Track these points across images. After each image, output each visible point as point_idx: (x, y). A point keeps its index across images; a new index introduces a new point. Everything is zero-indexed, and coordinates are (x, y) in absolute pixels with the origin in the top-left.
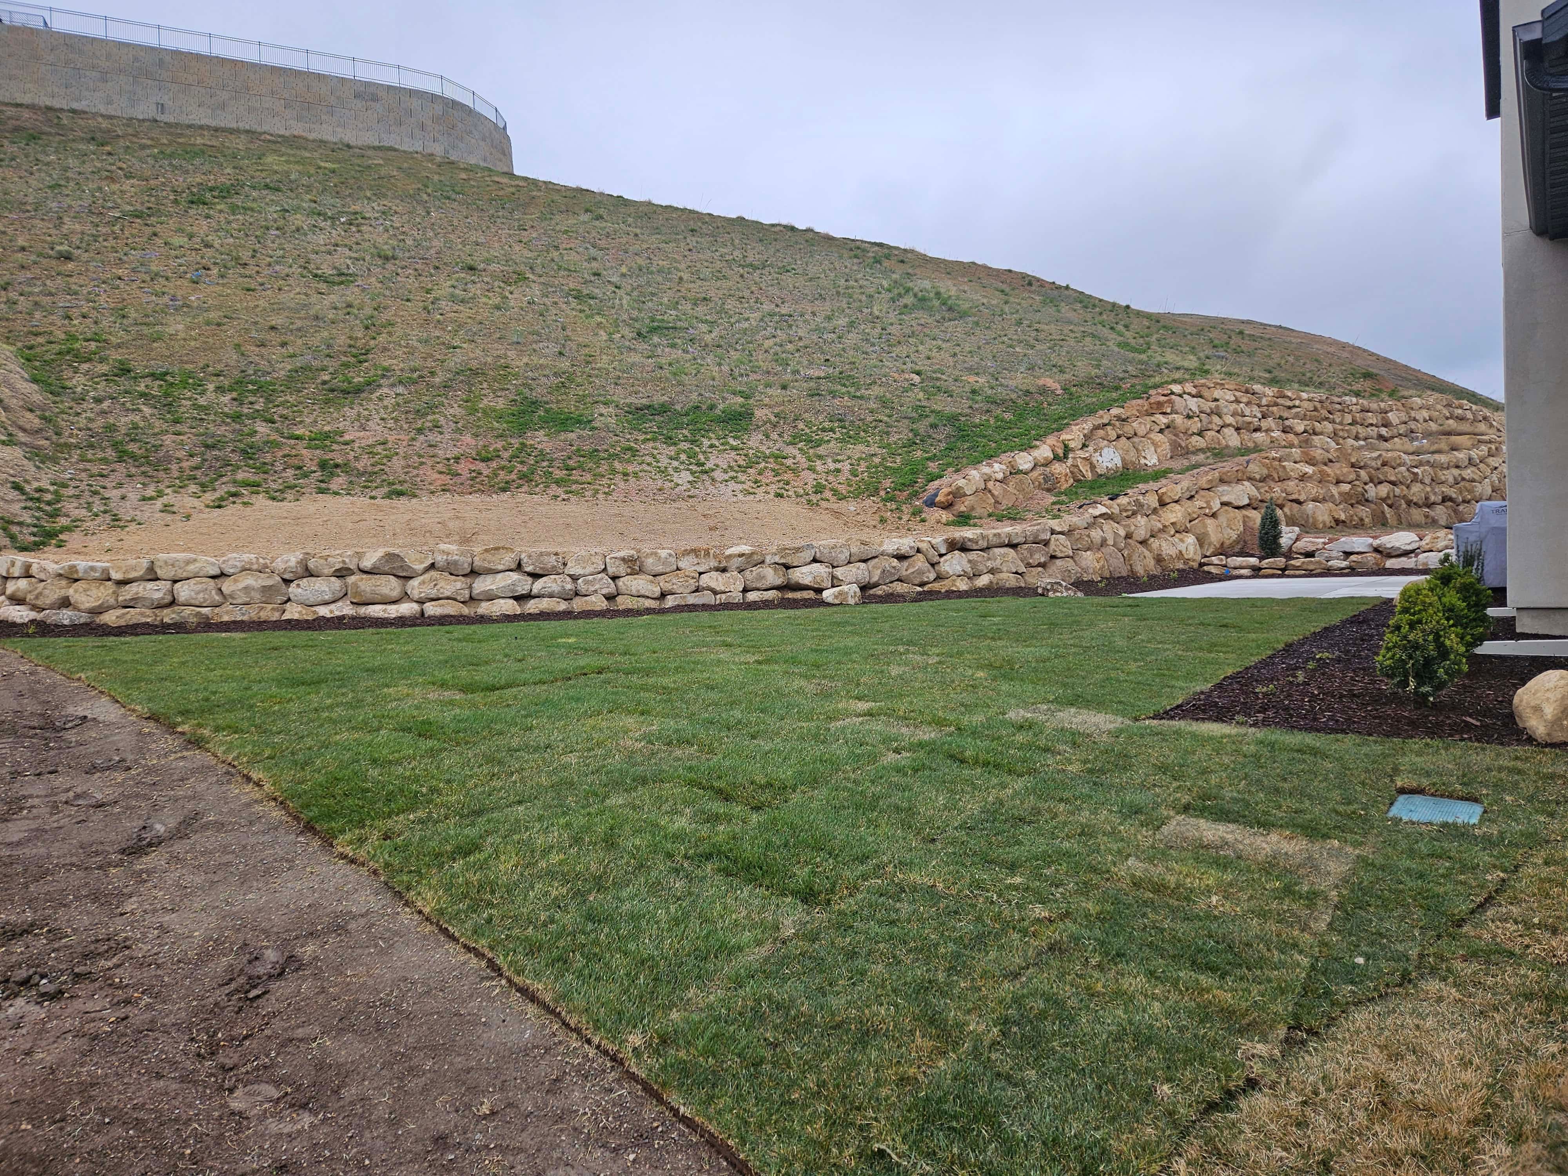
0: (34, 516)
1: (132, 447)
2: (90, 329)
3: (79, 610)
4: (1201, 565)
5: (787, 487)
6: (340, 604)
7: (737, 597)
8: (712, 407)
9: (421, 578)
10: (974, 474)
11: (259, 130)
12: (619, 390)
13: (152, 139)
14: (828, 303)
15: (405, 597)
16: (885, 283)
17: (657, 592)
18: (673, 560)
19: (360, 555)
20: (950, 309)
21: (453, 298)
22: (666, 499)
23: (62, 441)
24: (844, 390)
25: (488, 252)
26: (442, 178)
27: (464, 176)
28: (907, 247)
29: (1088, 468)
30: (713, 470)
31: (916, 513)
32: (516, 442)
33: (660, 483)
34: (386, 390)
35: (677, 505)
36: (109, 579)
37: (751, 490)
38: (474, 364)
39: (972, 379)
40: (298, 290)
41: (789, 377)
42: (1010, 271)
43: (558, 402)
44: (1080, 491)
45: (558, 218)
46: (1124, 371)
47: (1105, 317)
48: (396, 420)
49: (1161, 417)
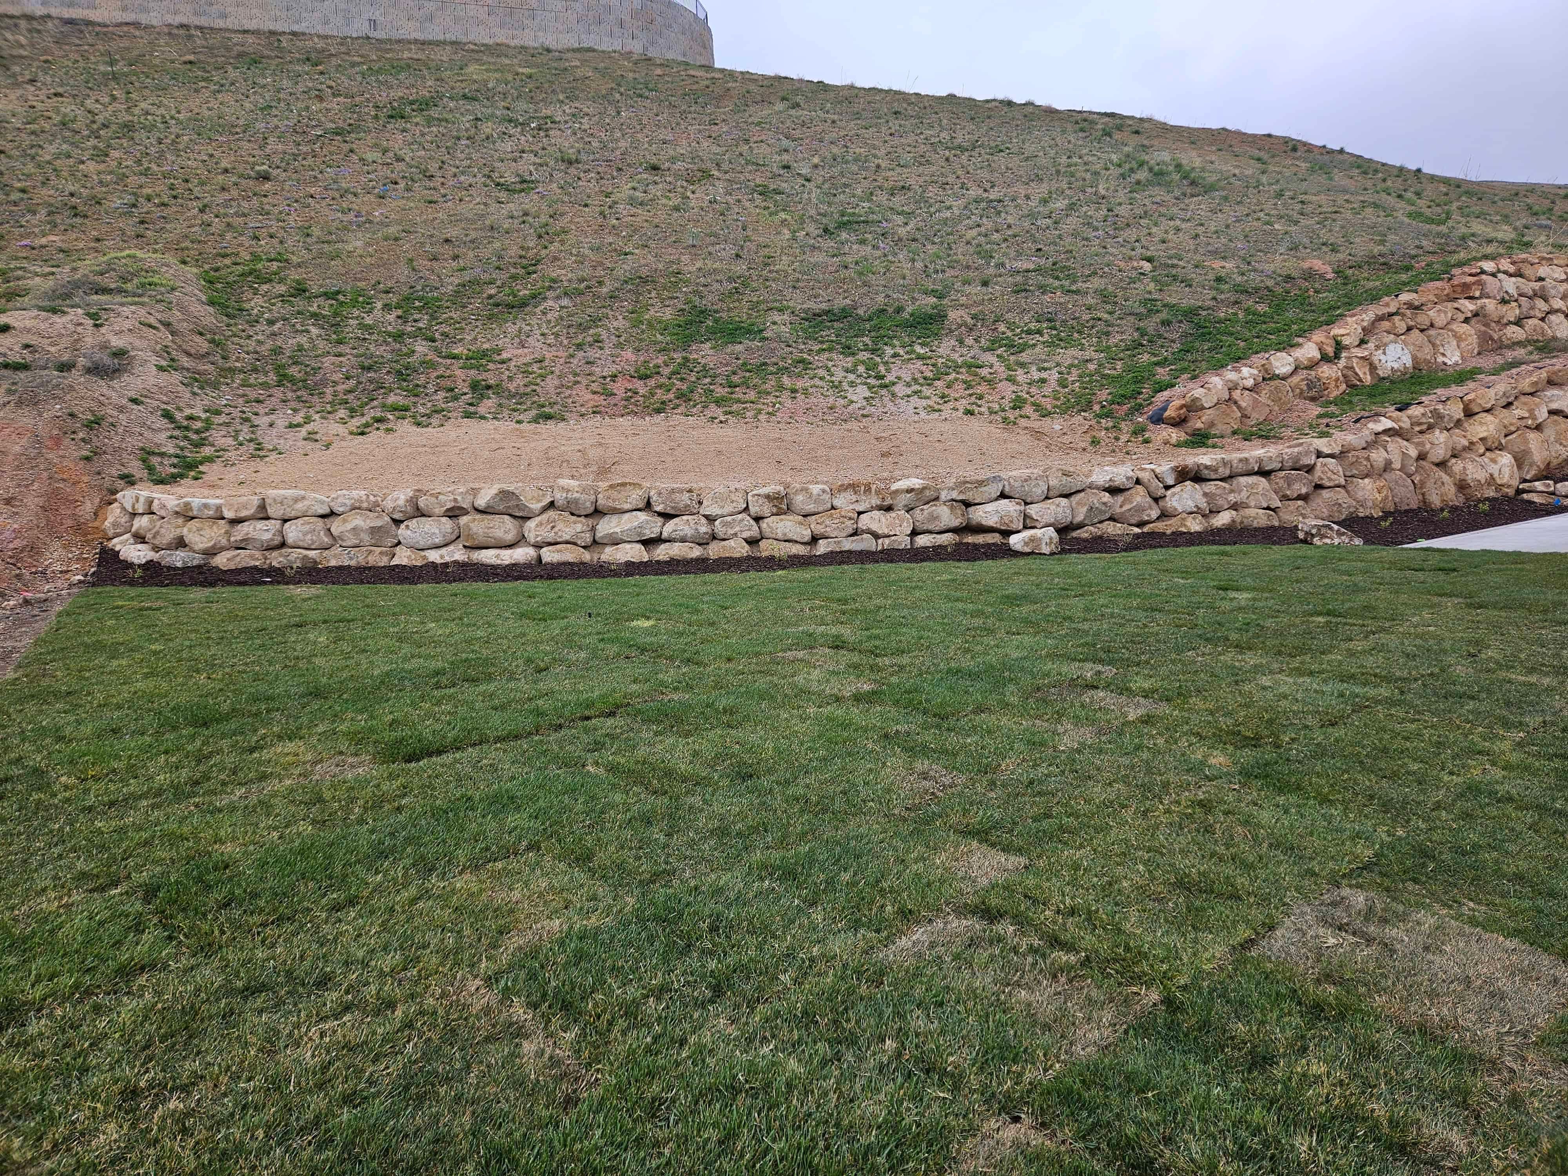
0: (178, 446)
1: (294, 371)
2: (275, 248)
3: (194, 551)
4: (1519, 492)
5: (979, 402)
6: (451, 548)
7: (904, 542)
8: (899, 310)
9: (538, 519)
10: (1217, 382)
11: (464, 40)
12: (798, 295)
13: (362, 56)
14: (1044, 185)
15: (520, 541)
16: (1114, 157)
17: (807, 535)
18: (827, 497)
19: (475, 492)
20: (1193, 183)
21: (632, 202)
22: (837, 419)
23: (227, 365)
24: (1057, 283)
25: (675, 149)
26: (637, 76)
27: (659, 71)
28: (1144, 116)
29: (1367, 370)
30: (894, 384)
31: (1138, 431)
32: (678, 356)
33: (831, 400)
34: (551, 303)
35: (848, 426)
36: (223, 518)
37: (937, 407)
38: (644, 272)
39: (1217, 264)
40: (478, 200)
41: (992, 271)
42: (1269, 136)
43: (729, 310)
44: (1355, 399)
45: (752, 109)
46: (1417, 247)
47: (1389, 183)
48: (557, 335)
49: (1466, 302)
